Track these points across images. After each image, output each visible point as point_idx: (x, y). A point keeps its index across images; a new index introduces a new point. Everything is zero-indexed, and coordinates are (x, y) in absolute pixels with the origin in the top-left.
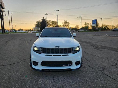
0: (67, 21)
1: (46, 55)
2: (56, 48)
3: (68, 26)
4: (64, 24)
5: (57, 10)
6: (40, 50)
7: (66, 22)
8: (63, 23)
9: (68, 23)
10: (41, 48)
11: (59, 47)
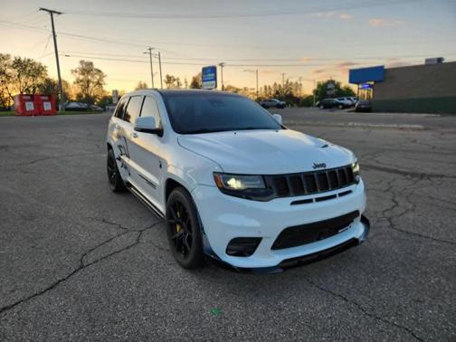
0: (91, 64)
1: (294, 203)
2: (317, 169)
3: (98, 83)
4: (81, 77)
5: (51, 12)
6: (258, 184)
7: (87, 69)
8: (76, 71)
9: (99, 71)
10: (263, 177)
11: (323, 165)
